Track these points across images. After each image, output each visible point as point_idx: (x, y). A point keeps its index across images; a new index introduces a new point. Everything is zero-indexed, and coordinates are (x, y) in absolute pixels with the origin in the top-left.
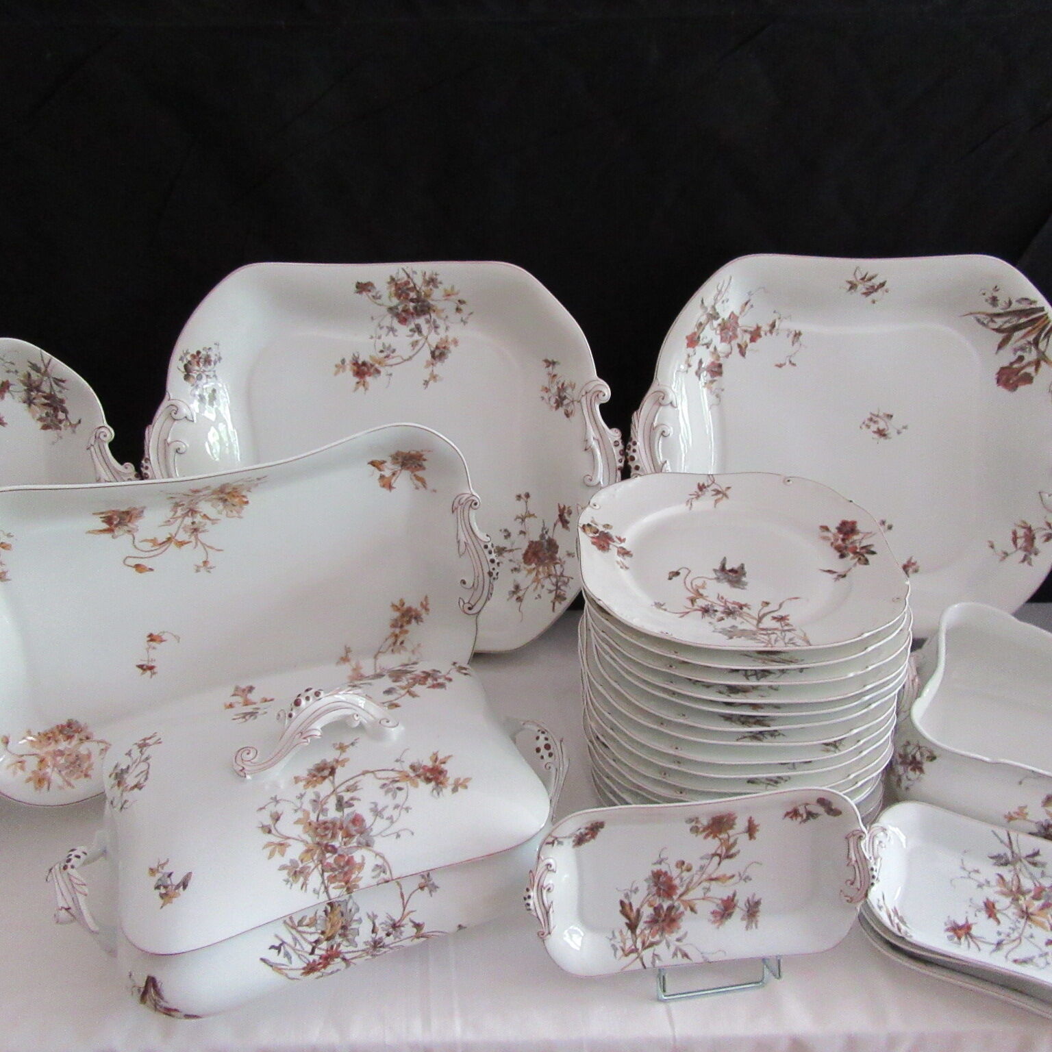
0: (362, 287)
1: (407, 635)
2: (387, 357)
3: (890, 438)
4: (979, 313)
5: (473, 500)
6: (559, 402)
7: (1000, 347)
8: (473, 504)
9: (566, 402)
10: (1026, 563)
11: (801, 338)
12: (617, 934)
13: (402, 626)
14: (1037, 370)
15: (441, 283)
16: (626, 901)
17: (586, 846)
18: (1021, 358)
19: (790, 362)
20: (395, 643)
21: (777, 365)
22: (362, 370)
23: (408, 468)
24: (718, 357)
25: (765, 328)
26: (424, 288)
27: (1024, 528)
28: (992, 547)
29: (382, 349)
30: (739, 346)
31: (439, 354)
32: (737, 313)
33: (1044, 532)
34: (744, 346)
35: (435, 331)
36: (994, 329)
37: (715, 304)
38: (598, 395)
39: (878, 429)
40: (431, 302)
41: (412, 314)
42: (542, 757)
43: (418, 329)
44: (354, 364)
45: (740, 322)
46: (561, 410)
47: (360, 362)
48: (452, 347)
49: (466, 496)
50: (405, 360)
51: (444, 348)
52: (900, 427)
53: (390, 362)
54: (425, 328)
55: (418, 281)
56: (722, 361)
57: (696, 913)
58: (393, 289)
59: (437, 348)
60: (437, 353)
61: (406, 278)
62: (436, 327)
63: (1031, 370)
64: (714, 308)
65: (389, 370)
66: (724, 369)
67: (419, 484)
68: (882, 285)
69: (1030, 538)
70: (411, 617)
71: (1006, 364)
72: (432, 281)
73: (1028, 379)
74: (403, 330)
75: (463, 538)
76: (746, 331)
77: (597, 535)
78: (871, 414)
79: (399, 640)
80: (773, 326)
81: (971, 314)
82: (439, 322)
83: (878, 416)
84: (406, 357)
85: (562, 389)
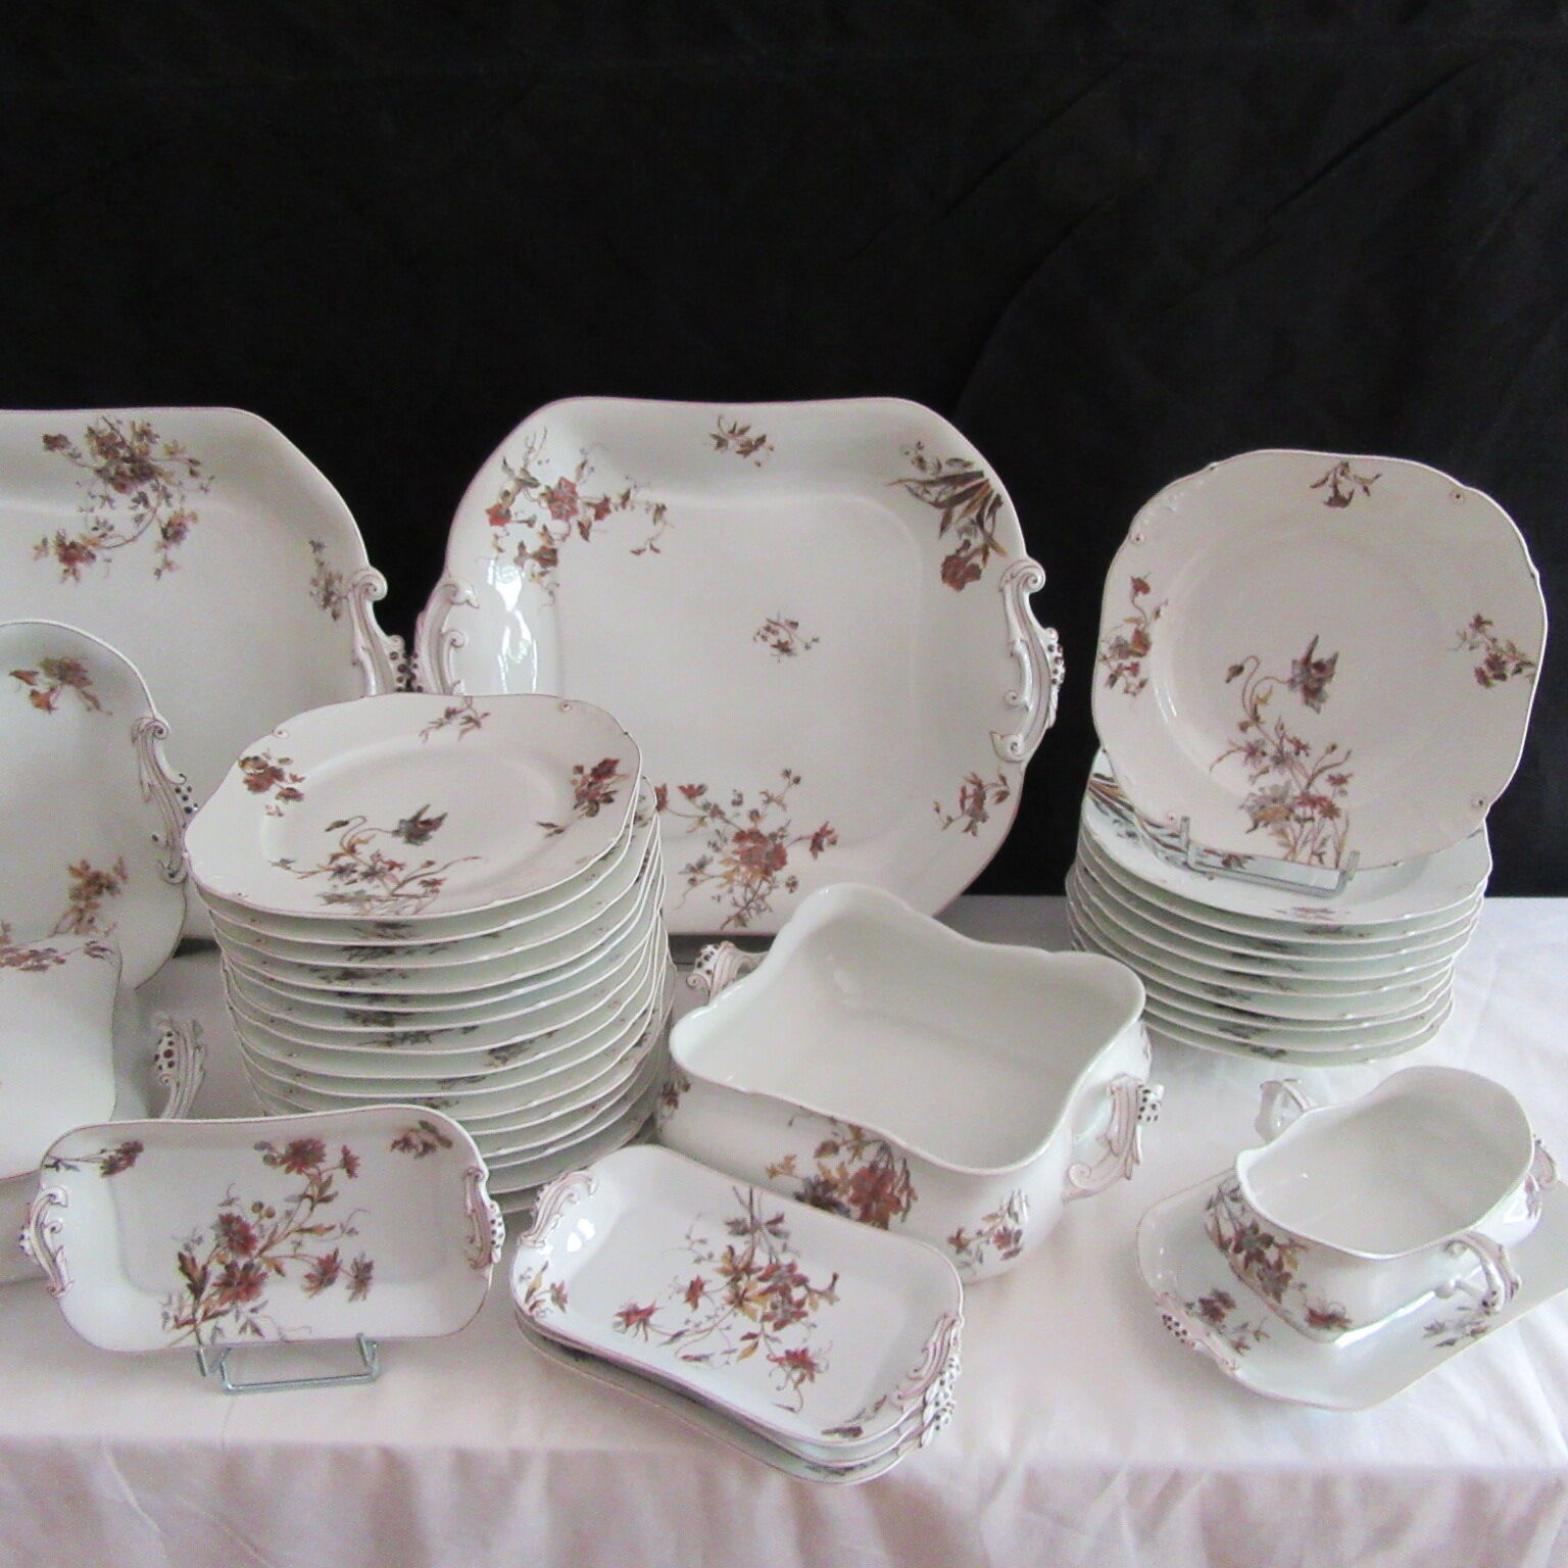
0: (53, 442)
1: (98, 911)
2: (103, 536)
3: (796, 655)
4: (909, 480)
5: (156, 727)
6: (327, 601)
7: (943, 528)
8: (156, 734)
9: (334, 599)
10: (970, 833)
11: (665, 513)
12: (175, 1299)
13: (88, 898)
14: (985, 560)
15: (158, 436)
16: (186, 1254)
17: (121, 1177)
18: (967, 544)
19: (652, 547)
20: (80, 920)
21: (634, 552)
22: (71, 554)
23: (70, 683)
24: (550, 540)
25: (615, 500)
26: (136, 444)
27: (973, 783)
28: (938, 810)
29: (95, 526)
30: (580, 525)
31: (173, 532)
32: (571, 478)
33: (998, 789)
34: (586, 525)
35: (167, 501)
36: (930, 503)
37: (526, 465)
38: (367, 590)
39: (779, 642)
40: (153, 463)
41: (131, 478)
42: (160, 1068)
43: (143, 499)
44: (60, 546)
45: (578, 489)
46: (329, 610)
47: (68, 543)
48: (190, 525)
49: (146, 721)
50: (128, 542)
51: (180, 524)
52: (809, 640)
53: (106, 543)
54: (152, 498)
55: (126, 433)
56: (557, 545)
57: (283, 1275)
58: (95, 443)
59: (170, 524)
60: (170, 532)
61: (109, 430)
62: (168, 497)
63: (977, 560)
64: (524, 470)
65: (107, 553)
66: (561, 556)
67: (90, 703)
68: (762, 440)
69: (980, 799)
70: (101, 886)
71: (951, 552)
72: (145, 433)
73: (975, 573)
74: (123, 501)
75: (146, 779)
76: (589, 504)
77: (262, 771)
78: (769, 620)
79: (87, 916)
80: (626, 497)
81: (900, 481)
82: (170, 489)
83: (776, 624)
84: (129, 536)
85: (329, 582)
